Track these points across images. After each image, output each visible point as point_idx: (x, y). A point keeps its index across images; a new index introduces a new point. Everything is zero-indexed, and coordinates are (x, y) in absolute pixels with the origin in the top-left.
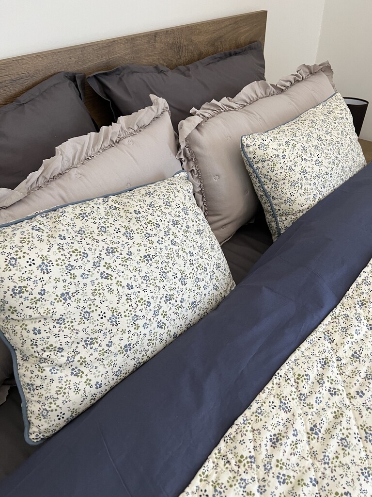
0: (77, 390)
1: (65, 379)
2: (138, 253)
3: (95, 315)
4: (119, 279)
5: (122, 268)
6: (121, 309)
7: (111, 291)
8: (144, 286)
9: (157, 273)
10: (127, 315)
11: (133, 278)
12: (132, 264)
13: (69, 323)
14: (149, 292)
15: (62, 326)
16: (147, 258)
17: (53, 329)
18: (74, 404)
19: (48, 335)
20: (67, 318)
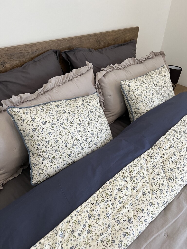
0: (51, 168)
1: (47, 163)
2: (77, 122)
3: (59, 142)
4: (69, 130)
5: (70, 126)
6: (69, 141)
7: (66, 134)
8: (78, 134)
9: (82, 130)
10: (71, 143)
11: (74, 130)
12: (74, 125)
13: (50, 143)
14: (79, 136)
15: (48, 144)
16: (80, 124)
17: (44, 145)
18: (49, 172)
19: (43, 146)
20: (50, 141)
